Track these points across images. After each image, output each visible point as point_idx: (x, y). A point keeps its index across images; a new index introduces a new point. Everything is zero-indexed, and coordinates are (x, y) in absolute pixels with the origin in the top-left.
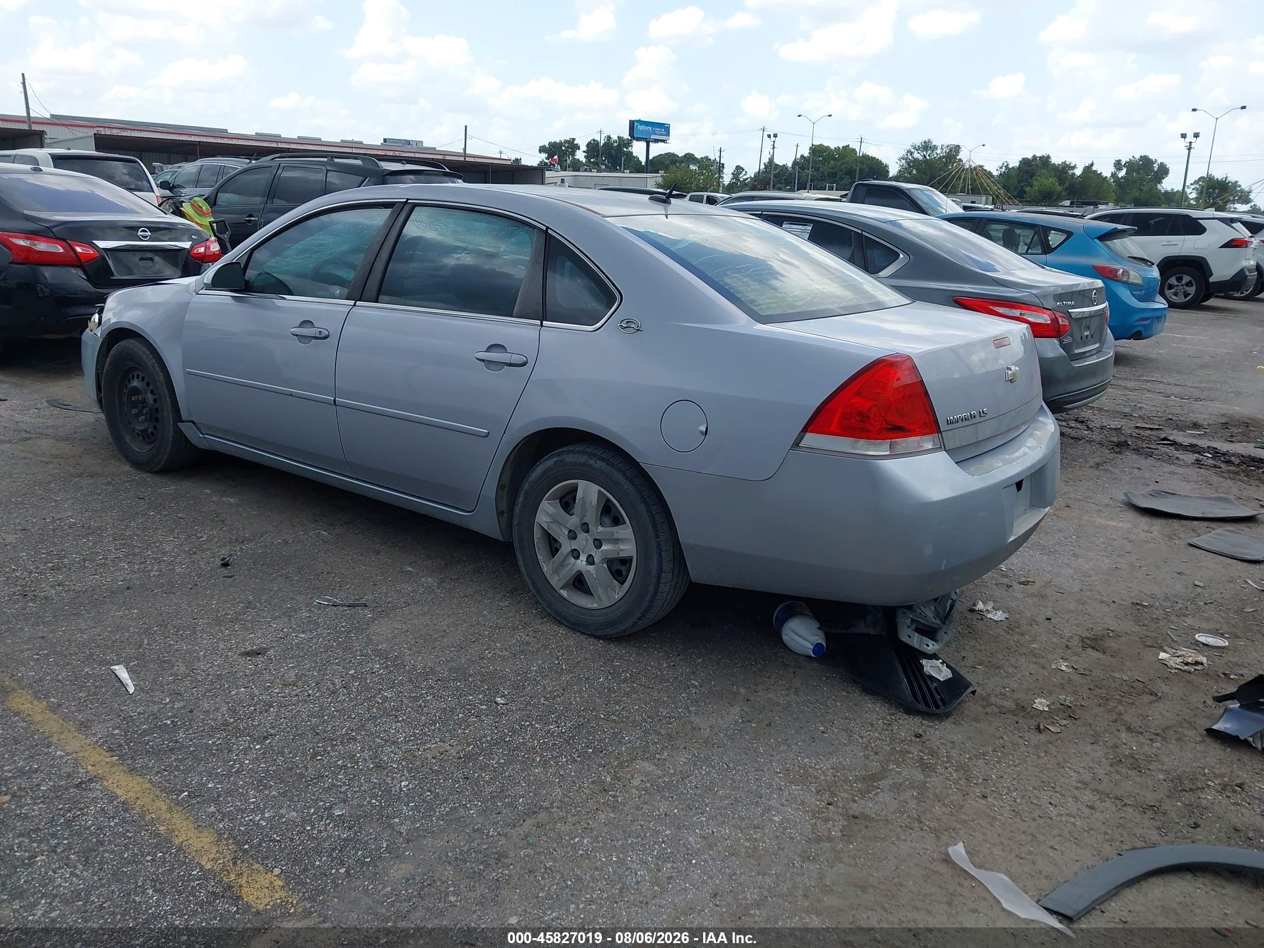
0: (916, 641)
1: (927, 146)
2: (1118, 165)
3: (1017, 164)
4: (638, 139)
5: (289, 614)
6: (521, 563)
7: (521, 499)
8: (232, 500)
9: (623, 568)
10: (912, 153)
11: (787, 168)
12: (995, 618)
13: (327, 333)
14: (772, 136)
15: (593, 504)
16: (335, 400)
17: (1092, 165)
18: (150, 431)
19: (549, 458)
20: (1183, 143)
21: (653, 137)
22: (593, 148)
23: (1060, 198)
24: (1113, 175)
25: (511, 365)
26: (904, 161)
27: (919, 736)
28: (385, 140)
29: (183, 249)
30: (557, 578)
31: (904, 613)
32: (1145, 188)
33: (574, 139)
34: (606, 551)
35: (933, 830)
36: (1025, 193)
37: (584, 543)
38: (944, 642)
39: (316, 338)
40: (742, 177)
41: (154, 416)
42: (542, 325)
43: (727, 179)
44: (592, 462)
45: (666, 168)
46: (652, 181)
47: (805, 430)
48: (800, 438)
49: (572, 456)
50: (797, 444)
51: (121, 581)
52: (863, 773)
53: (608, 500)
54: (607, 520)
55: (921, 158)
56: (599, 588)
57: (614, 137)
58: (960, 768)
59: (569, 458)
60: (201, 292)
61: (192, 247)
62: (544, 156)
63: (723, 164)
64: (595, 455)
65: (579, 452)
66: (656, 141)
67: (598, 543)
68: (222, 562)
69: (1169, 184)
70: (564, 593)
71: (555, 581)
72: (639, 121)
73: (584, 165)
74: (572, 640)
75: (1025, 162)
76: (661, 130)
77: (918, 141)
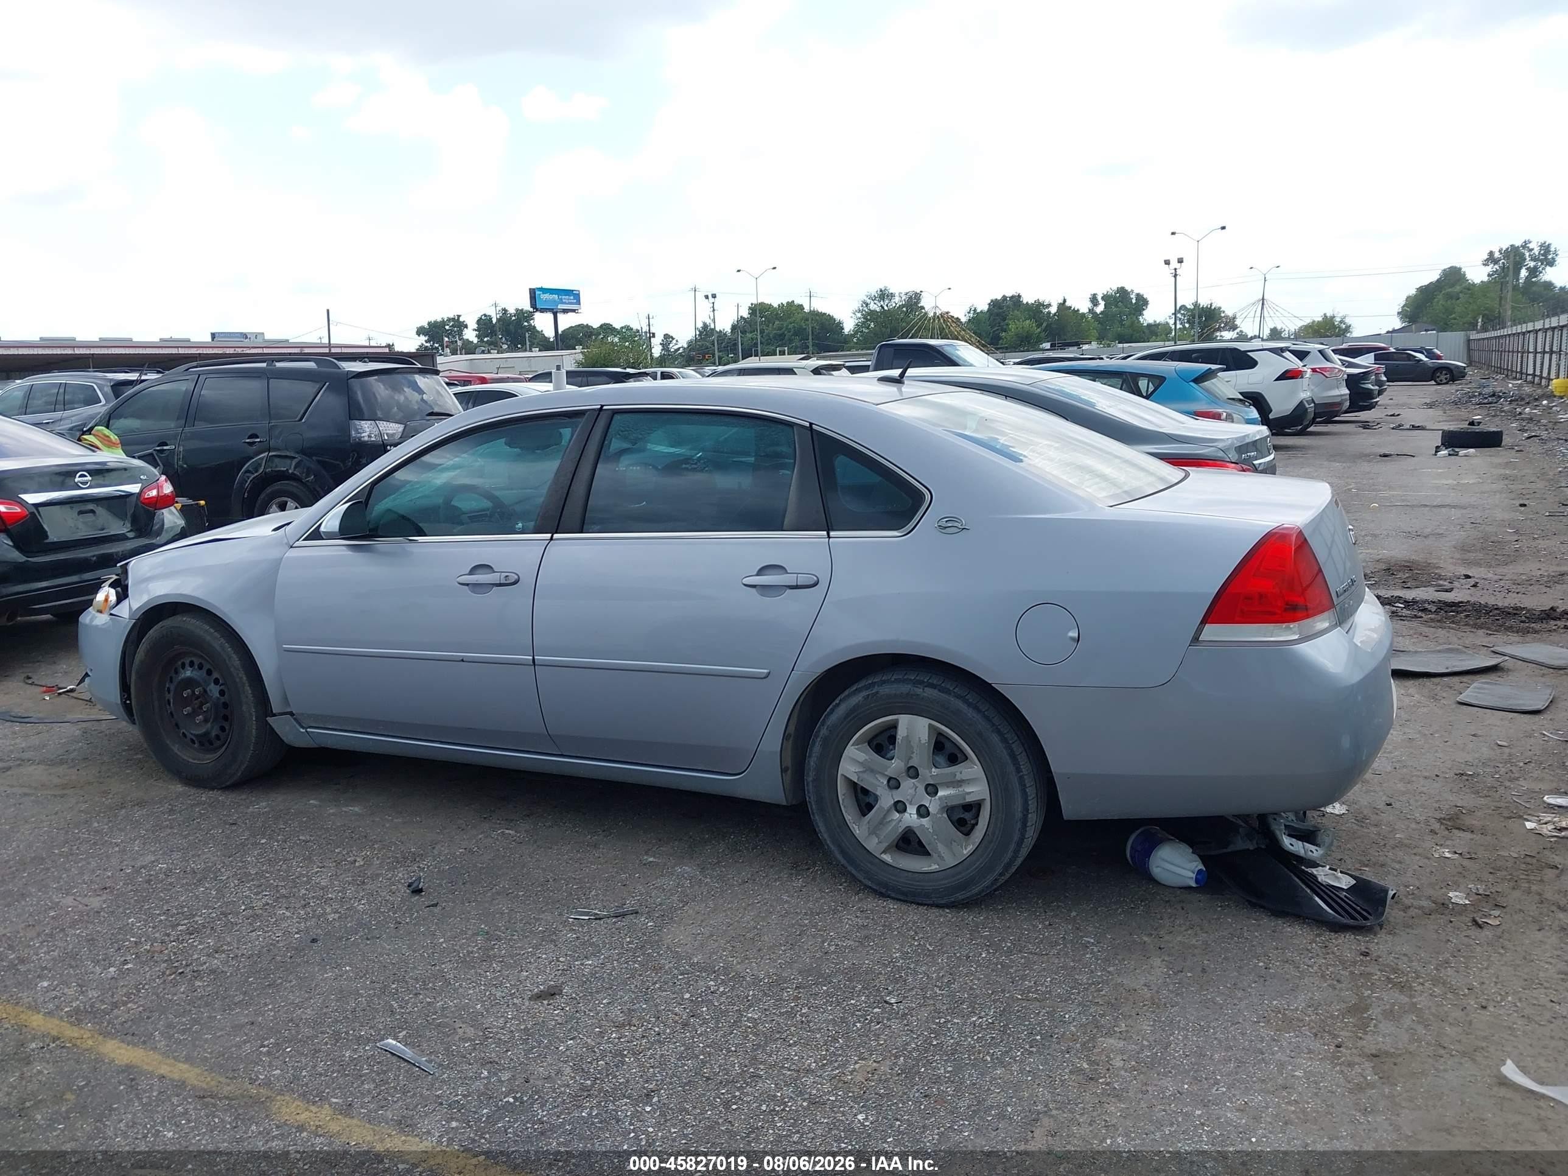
0: (1296, 847)
1: (883, 295)
2: (1094, 300)
3: (985, 308)
4: (543, 311)
5: (550, 937)
6: (821, 827)
7: (817, 748)
8: (356, 809)
9: (967, 816)
10: (867, 305)
11: (725, 334)
12: (1337, 812)
13: (516, 577)
14: (710, 297)
15: (923, 742)
16: (534, 659)
17: (1065, 301)
18: (213, 734)
19: (855, 693)
20: (1168, 271)
21: (560, 307)
22: (485, 325)
23: (1040, 341)
24: (1091, 311)
25: (797, 587)
26: (859, 315)
27: (1366, 954)
28: (213, 335)
29: (130, 495)
30: (876, 840)
31: (1275, 819)
32: (1127, 323)
33: (459, 316)
34: (946, 797)
35: (1464, 1054)
36: (1000, 338)
37: (911, 791)
38: (1326, 845)
39: (500, 585)
40: (673, 347)
41: (225, 713)
42: (829, 537)
43: (657, 351)
44: (919, 691)
45: (580, 342)
46: (571, 359)
47: (1205, 621)
48: (1199, 631)
49: (890, 687)
50: (1196, 639)
51: (296, 933)
52: (1344, 1006)
53: (940, 734)
54: (941, 759)
55: (878, 309)
56: (939, 844)
57: (512, 311)
58: (1436, 981)
59: (886, 690)
60: (296, 544)
61: (141, 491)
62: (423, 339)
63: (654, 334)
64: (921, 682)
65: (897, 681)
66: (565, 311)
67: (932, 790)
68: (411, 888)
69: (1150, 316)
70: (887, 858)
71: (872, 844)
72: (541, 289)
73: (476, 346)
74: (914, 915)
75: (994, 304)
76: (570, 298)
77: (874, 290)
